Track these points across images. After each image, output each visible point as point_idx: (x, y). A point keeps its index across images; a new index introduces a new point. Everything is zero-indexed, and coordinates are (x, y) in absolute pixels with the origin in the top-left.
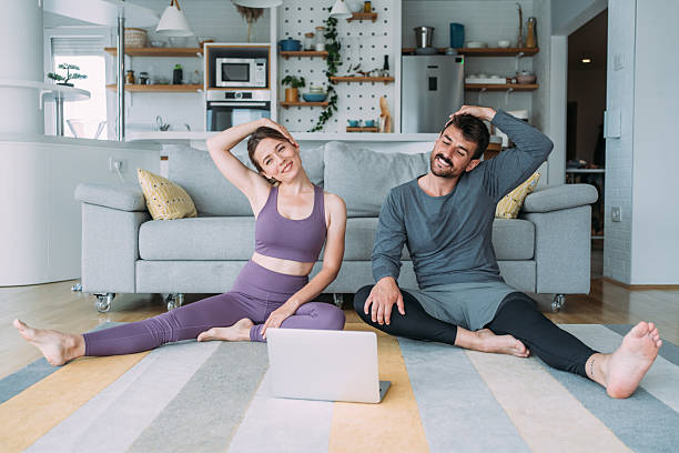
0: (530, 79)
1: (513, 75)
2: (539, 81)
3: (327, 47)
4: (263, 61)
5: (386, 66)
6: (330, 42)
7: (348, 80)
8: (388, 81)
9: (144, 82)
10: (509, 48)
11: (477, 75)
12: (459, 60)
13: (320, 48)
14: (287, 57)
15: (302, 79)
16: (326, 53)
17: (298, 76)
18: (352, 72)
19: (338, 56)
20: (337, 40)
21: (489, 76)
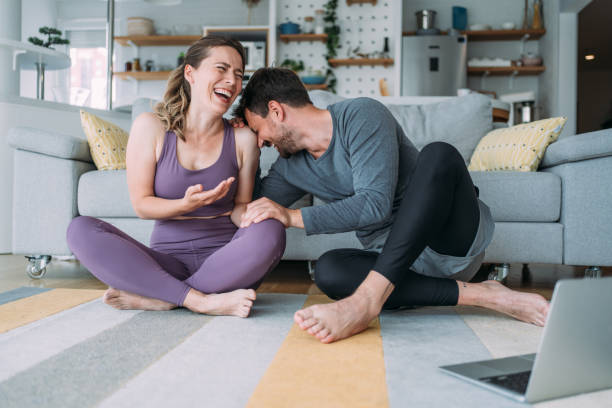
0: (535, 61)
1: (518, 57)
2: (546, 64)
3: (327, 30)
4: (262, 44)
5: (386, 49)
6: (329, 25)
7: (348, 63)
8: (388, 63)
9: (149, 69)
10: (514, 30)
11: (480, 58)
12: (461, 40)
13: (319, 31)
14: (287, 41)
15: (301, 63)
16: (325, 35)
17: (297, 60)
18: (352, 55)
19: (337, 39)
20: (337, 23)
21: (492, 59)
